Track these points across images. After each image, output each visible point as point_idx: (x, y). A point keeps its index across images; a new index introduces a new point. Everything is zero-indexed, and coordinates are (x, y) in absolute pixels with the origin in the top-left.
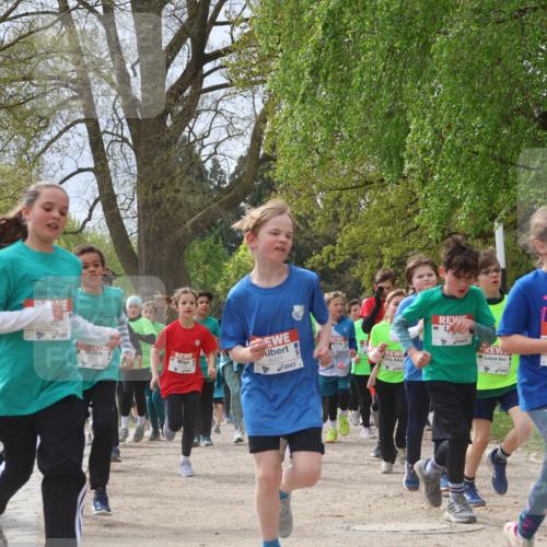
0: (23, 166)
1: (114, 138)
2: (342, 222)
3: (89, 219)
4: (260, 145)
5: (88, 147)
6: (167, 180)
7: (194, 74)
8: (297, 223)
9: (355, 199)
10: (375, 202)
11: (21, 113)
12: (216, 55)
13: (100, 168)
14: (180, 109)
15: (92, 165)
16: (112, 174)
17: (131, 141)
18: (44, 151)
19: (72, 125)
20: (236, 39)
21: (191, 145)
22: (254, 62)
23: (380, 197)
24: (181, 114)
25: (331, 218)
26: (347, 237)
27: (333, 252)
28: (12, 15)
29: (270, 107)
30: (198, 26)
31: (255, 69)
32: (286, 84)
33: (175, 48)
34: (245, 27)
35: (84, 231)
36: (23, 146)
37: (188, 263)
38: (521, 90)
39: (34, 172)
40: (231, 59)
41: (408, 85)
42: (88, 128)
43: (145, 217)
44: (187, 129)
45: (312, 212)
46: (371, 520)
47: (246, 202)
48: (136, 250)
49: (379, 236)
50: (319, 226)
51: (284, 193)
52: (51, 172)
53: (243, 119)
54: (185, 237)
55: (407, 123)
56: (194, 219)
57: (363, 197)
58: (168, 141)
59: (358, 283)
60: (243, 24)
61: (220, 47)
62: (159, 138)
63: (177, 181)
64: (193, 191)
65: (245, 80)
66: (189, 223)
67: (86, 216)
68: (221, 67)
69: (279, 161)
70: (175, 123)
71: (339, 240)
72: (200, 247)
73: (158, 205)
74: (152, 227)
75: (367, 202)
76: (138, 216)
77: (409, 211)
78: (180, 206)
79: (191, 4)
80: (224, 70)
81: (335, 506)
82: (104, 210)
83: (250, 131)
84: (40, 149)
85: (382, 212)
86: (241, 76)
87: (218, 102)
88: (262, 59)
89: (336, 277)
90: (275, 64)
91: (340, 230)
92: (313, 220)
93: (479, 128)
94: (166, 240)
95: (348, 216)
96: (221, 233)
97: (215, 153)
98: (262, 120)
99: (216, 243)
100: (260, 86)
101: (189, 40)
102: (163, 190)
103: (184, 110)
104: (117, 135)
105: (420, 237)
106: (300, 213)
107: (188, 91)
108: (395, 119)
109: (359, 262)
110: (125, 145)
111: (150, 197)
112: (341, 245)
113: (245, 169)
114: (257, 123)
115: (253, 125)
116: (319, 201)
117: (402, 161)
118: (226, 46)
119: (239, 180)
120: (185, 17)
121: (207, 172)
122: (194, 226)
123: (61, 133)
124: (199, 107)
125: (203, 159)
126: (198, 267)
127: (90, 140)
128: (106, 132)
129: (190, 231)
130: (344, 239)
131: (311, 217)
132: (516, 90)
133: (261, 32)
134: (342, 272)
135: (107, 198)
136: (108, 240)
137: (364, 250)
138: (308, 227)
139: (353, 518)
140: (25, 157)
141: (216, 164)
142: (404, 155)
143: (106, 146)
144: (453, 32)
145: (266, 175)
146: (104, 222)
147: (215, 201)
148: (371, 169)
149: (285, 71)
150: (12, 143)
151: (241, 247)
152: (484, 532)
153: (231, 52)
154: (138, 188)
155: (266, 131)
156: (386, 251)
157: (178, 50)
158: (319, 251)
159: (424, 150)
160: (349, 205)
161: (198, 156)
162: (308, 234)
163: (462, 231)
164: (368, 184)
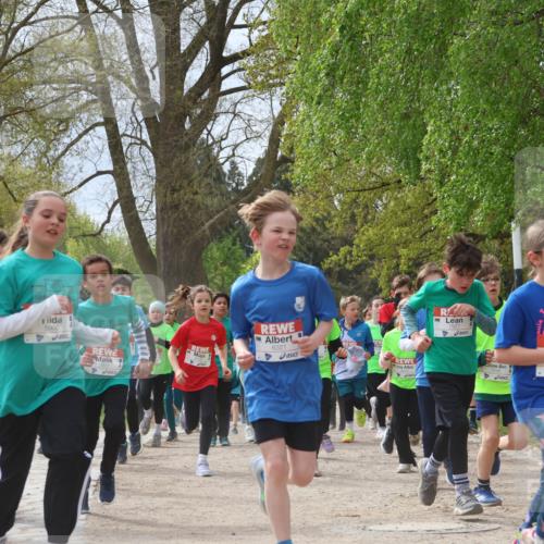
0: (42, 169)
1: (133, 141)
2: (359, 224)
3: (108, 221)
4: (278, 146)
5: (107, 150)
6: (185, 183)
7: (212, 77)
8: (314, 224)
9: (372, 201)
10: (392, 204)
11: (41, 116)
12: (235, 58)
13: (119, 171)
14: (199, 111)
15: (111, 168)
16: (131, 177)
17: (149, 144)
18: (63, 154)
19: (90, 128)
20: (254, 42)
21: (209, 148)
22: (272, 65)
23: (396, 199)
24: (199, 116)
25: (348, 219)
26: (364, 238)
27: (350, 253)
28: (32, 20)
29: (287, 109)
30: (217, 28)
31: (273, 72)
32: (303, 86)
33: (194, 51)
34: (263, 30)
35: (103, 233)
36: (43, 149)
37: (206, 265)
38: (538, 91)
39: (54, 175)
40: (250, 61)
41: (426, 87)
42: (107, 131)
43: (163, 219)
44: (205, 132)
45: (329, 213)
46: (387, 521)
48: (154, 253)
49: (395, 237)
50: (336, 227)
51: (302, 195)
52: (70, 175)
53: (261, 122)
54: (202, 239)
55: (425, 125)
56: (212, 221)
57: (380, 198)
58: (186, 143)
59: (375, 283)
60: (261, 27)
61: (239, 51)
62: (178, 141)
63: (195, 182)
64: (211, 193)
65: (263, 82)
66: (207, 224)
67: (105, 219)
68: (239, 70)
69: (296, 163)
70: (193, 125)
71: (356, 241)
72: (218, 249)
73: (176, 207)
74: (170, 229)
75: (384, 204)
76: (157, 218)
77: (426, 211)
78: (199, 207)
79: (209, 7)
80: (242, 73)
81: (351, 506)
82: (123, 212)
83: (268, 134)
84: (60, 152)
85: (399, 213)
86: (259, 79)
87: (236, 105)
88: (281, 62)
89: (352, 278)
90: (293, 67)
91: (357, 232)
92: (330, 221)
93: (496, 130)
94: (184, 242)
95: (365, 217)
96: (238, 235)
97: (234, 155)
98: (279, 122)
99: (234, 244)
100: (278, 89)
101: (207, 44)
102: (182, 192)
103: (202, 113)
104: (136, 138)
105: (437, 238)
106: (318, 215)
107: (206, 94)
108: (412, 120)
109: (376, 263)
110: (143, 147)
111: (169, 200)
112: (358, 246)
113: (263, 171)
114: (275, 125)
115: (271, 127)
116: (336, 203)
117: (418, 162)
118: (244, 48)
119: (257, 182)
120: (204, 20)
121: (225, 174)
122: (212, 227)
123: (80, 136)
124: (218, 110)
125: (221, 161)
126: (216, 269)
127: (109, 143)
128: (124, 135)
129: (208, 232)
130: (360, 240)
131: (328, 218)
132: (534, 91)
133: (278, 35)
134: (359, 273)
135: (126, 201)
136: (127, 243)
137: (380, 251)
138: (325, 229)
139: (369, 518)
140: (45, 160)
141: (234, 166)
142: (421, 156)
143: (124, 149)
144: (470, 34)
145: (283, 177)
146: (123, 225)
147: (232, 202)
148: (388, 170)
149: (303, 73)
150: (32, 147)
152: (500, 531)
153: (249, 55)
154: (156, 190)
155: (284, 133)
156: (403, 251)
157: (197, 53)
158: (336, 251)
159: (441, 151)
160: (366, 206)
161: (216, 158)
162: (325, 235)
163: (478, 231)
164: (385, 185)
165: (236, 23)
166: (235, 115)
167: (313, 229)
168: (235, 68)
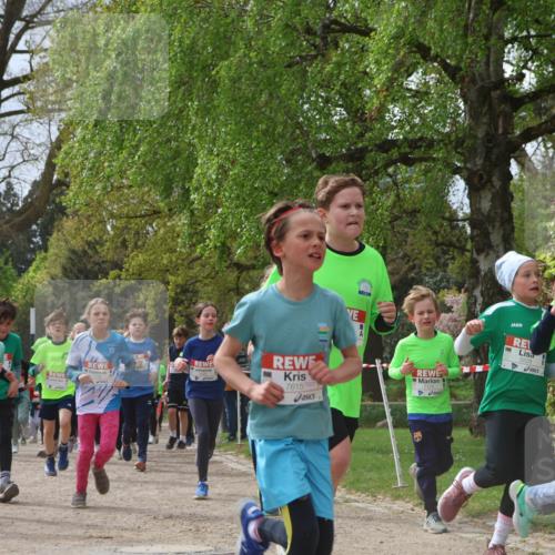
2: (129, 249)
4: (54, 170)
8: (87, 247)
10: (162, 231)
20: (35, 68)
25: (119, 244)
34: (45, 57)
40: (29, 86)
45: (101, 238)
47: (37, 225)
49: (165, 262)
50: (107, 252)
53: (39, 145)
57: (151, 225)
60: (42, 54)
61: (20, 75)
68: (19, 93)
71: (126, 266)
80: (21, 97)
83: (45, 158)
85: (169, 241)
87: (14, 127)
91: (128, 257)
92: (102, 245)
95: (136, 244)
96: (11, 255)
97: (9, 176)
98: (56, 146)
99: (6, 263)
105: (204, 266)
106: (90, 238)
112: (127, 270)
115: (48, 151)
116: (109, 228)
118: (25, 73)
138: (97, 252)
139: (121, 540)
141: (10, 187)
145: (58, 200)
147: (7, 223)
151: (31, 269)
153: (29, 79)
160: (137, 233)
162: (96, 258)
163: (243, 261)
164: (156, 213)
165: (18, 48)
166: (13, 136)
167: (85, 252)
168: (15, 92)
